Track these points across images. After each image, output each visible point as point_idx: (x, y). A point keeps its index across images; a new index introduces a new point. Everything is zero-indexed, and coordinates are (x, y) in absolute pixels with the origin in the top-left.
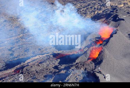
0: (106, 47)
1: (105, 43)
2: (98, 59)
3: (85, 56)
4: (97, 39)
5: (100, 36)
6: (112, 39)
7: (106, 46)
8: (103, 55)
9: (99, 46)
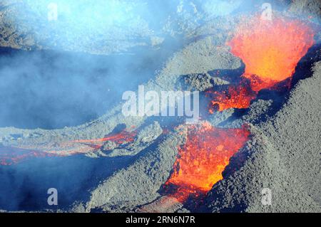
0: (272, 130)
1: (263, 105)
2: (221, 196)
3: (148, 173)
4: (220, 81)
5: (237, 66)
6: (305, 85)
7: (269, 125)
8: (250, 178)
9: (231, 119)
